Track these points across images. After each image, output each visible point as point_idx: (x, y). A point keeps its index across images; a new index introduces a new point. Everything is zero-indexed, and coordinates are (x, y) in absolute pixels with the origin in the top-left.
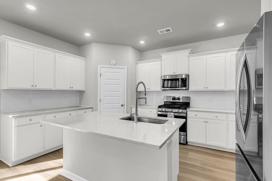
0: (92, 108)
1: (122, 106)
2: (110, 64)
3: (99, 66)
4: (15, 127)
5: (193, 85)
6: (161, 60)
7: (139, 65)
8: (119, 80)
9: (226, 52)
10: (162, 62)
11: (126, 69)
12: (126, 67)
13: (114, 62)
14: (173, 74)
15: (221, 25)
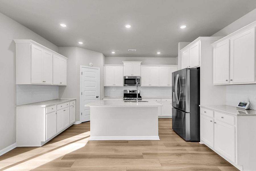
0: (76, 99)
1: (97, 97)
2: (89, 66)
3: (81, 66)
4: (46, 114)
5: (143, 83)
6: (123, 66)
7: (106, 67)
8: (94, 77)
9: (159, 66)
10: (124, 67)
11: (99, 69)
12: (100, 68)
13: (92, 64)
14: (131, 76)
15: (159, 53)
